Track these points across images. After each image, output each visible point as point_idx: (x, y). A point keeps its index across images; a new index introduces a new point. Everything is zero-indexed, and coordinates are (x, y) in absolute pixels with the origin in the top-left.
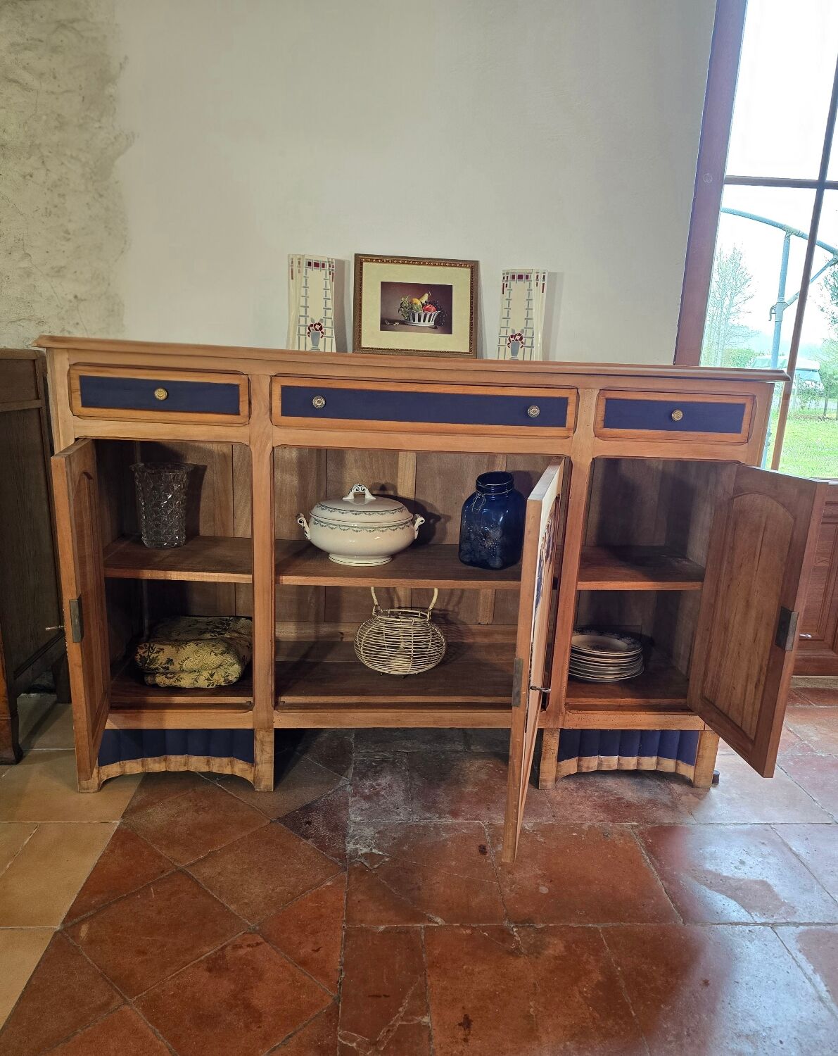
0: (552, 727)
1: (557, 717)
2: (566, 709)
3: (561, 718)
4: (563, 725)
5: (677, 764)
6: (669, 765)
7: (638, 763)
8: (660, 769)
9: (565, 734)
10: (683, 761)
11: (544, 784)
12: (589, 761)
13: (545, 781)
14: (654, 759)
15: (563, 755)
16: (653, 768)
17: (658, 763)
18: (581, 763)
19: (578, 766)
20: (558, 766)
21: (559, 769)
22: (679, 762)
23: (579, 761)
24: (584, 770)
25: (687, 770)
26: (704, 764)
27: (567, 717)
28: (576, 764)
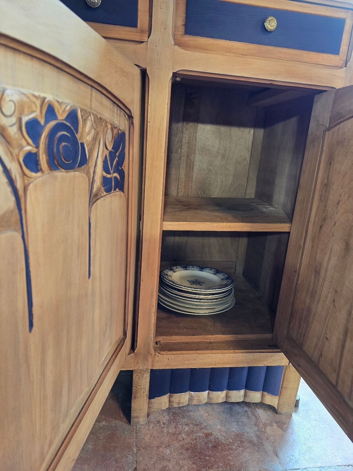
0: (141, 368)
1: (146, 359)
2: (155, 350)
3: (150, 360)
4: (153, 365)
5: (263, 396)
6: (256, 396)
7: (227, 396)
8: (248, 400)
9: (156, 376)
10: (269, 392)
11: (136, 420)
12: (180, 397)
13: (137, 417)
14: (242, 392)
15: (154, 393)
16: (241, 400)
17: (245, 395)
18: (172, 399)
19: (169, 401)
20: (149, 403)
21: (150, 406)
22: (265, 393)
23: (170, 397)
24: (175, 405)
25: (271, 400)
26: (286, 394)
27: (157, 359)
28: (167, 400)
